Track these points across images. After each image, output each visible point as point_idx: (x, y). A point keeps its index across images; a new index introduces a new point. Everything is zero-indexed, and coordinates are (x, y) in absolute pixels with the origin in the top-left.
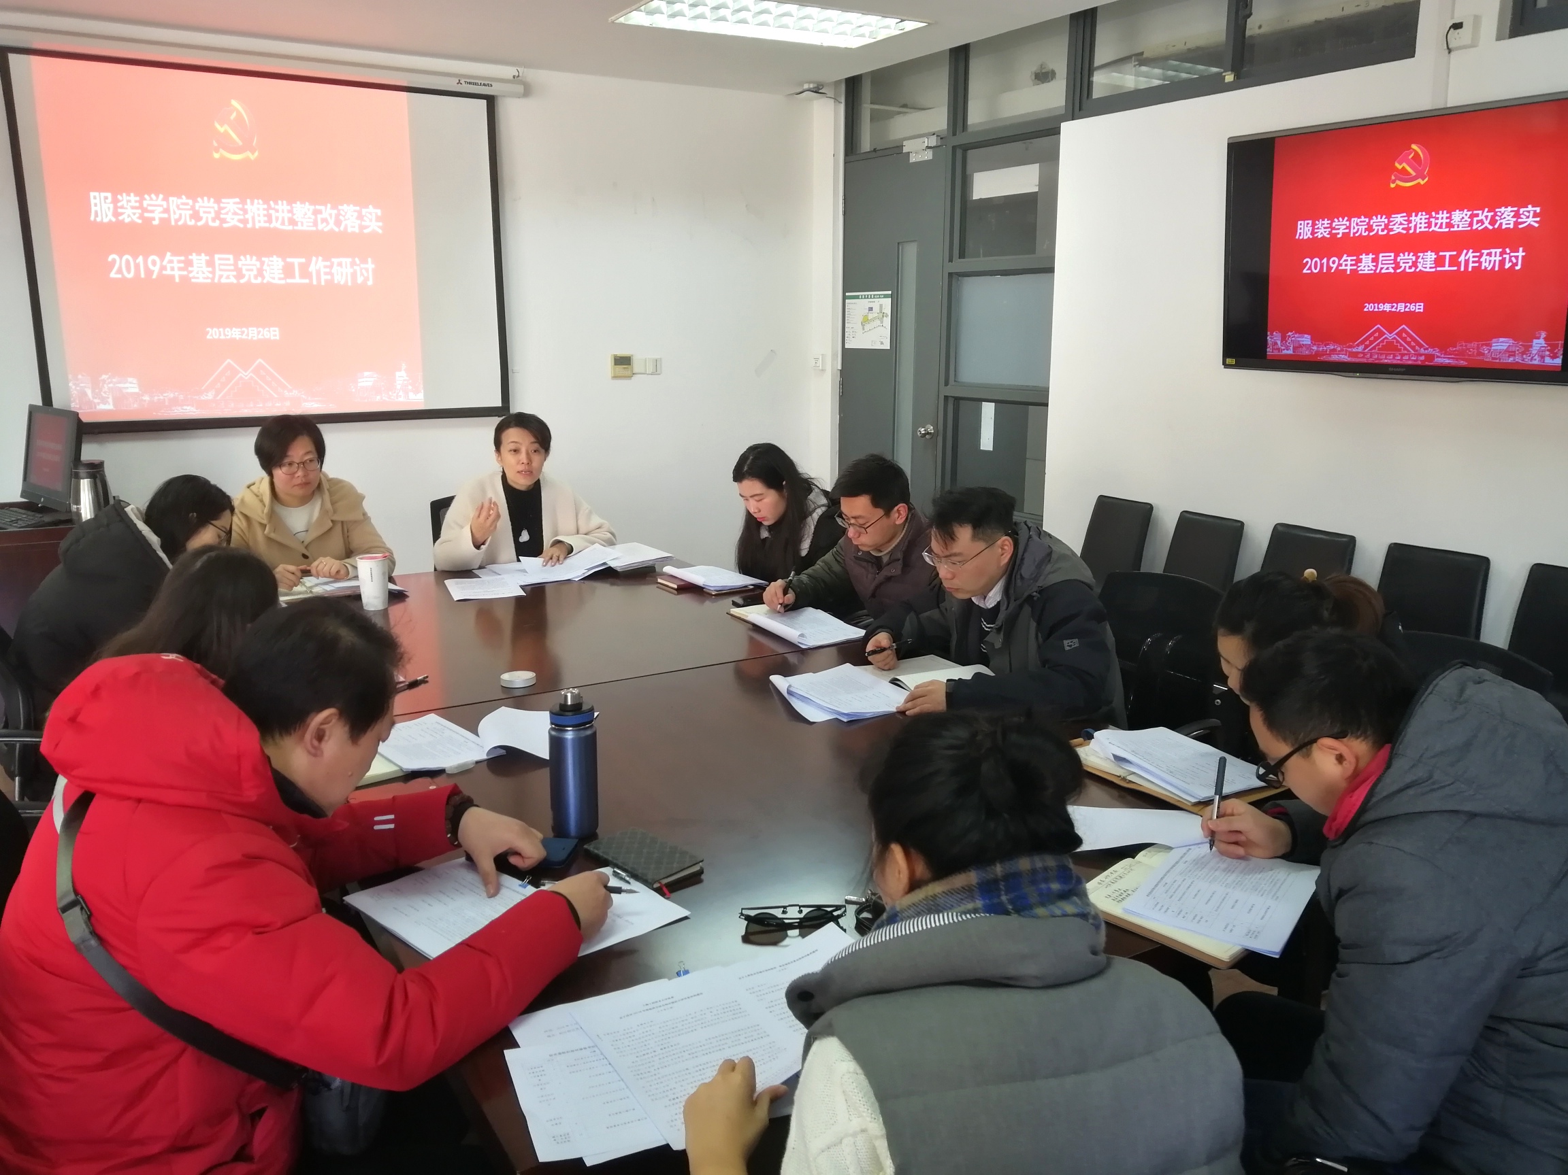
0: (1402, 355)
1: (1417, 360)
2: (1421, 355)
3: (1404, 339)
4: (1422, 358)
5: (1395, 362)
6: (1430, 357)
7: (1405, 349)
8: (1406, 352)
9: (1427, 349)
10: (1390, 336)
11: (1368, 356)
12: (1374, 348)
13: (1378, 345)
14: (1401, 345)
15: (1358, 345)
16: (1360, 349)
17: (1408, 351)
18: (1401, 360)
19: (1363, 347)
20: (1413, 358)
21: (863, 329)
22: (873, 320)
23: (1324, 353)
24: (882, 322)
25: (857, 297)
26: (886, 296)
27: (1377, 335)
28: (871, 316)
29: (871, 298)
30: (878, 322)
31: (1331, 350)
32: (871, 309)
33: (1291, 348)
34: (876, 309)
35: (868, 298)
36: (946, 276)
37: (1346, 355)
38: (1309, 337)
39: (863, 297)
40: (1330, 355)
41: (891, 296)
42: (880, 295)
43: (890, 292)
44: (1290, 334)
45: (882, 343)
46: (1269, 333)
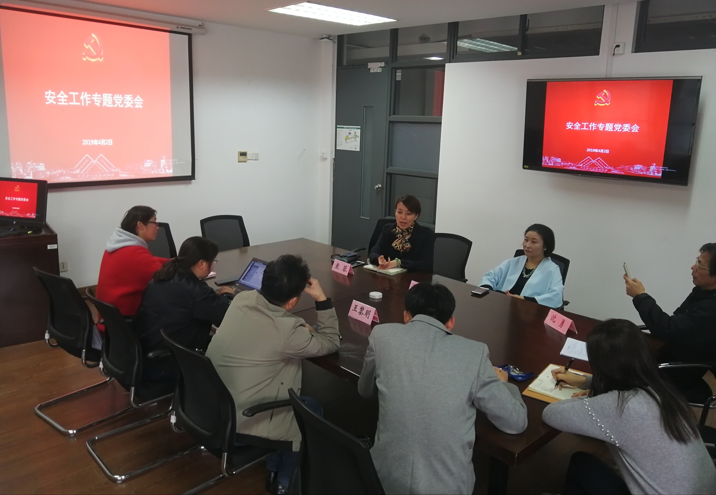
0: (598, 169)
1: (604, 171)
2: (606, 169)
3: (599, 163)
4: (607, 170)
5: (595, 171)
6: (610, 170)
7: (600, 166)
8: (600, 168)
9: (608, 167)
10: (593, 161)
11: (585, 168)
12: (587, 165)
13: (589, 164)
14: (598, 165)
15: (580, 164)
16: (581, 165)
17: (601, 167)
18: (598, 170)
19: (583, 164)
20: (603, 170)
21: (346, 142)
22: (351, 138)
23: (566, 166)
24: (356, 139)
25: (343, 128)
26: (357, 128)
27: (588, 160)
28: (350, 137)
29: (350, 129)
30: (354, 139)
31: (569, 165)
32: (350, 133)
33: (553, 163)
34: (353, 133)
35: (348, 128)
36: (388, 122)
37: (575, 167)
38: (560, 159)
39: (346, 128)
40: (569, 167)
41: (360, 129)
42: (354, 128)
43: (360, 127)
44: (552, 157)
45: (356, 148)
46: (543, 157)
